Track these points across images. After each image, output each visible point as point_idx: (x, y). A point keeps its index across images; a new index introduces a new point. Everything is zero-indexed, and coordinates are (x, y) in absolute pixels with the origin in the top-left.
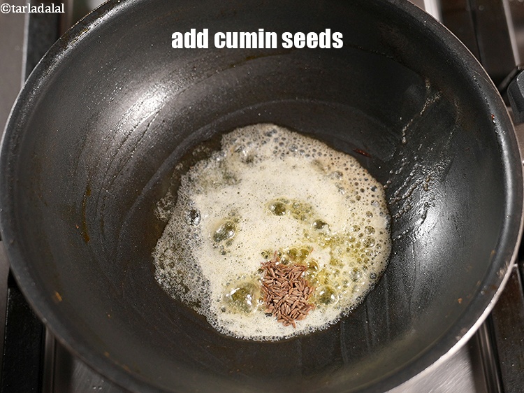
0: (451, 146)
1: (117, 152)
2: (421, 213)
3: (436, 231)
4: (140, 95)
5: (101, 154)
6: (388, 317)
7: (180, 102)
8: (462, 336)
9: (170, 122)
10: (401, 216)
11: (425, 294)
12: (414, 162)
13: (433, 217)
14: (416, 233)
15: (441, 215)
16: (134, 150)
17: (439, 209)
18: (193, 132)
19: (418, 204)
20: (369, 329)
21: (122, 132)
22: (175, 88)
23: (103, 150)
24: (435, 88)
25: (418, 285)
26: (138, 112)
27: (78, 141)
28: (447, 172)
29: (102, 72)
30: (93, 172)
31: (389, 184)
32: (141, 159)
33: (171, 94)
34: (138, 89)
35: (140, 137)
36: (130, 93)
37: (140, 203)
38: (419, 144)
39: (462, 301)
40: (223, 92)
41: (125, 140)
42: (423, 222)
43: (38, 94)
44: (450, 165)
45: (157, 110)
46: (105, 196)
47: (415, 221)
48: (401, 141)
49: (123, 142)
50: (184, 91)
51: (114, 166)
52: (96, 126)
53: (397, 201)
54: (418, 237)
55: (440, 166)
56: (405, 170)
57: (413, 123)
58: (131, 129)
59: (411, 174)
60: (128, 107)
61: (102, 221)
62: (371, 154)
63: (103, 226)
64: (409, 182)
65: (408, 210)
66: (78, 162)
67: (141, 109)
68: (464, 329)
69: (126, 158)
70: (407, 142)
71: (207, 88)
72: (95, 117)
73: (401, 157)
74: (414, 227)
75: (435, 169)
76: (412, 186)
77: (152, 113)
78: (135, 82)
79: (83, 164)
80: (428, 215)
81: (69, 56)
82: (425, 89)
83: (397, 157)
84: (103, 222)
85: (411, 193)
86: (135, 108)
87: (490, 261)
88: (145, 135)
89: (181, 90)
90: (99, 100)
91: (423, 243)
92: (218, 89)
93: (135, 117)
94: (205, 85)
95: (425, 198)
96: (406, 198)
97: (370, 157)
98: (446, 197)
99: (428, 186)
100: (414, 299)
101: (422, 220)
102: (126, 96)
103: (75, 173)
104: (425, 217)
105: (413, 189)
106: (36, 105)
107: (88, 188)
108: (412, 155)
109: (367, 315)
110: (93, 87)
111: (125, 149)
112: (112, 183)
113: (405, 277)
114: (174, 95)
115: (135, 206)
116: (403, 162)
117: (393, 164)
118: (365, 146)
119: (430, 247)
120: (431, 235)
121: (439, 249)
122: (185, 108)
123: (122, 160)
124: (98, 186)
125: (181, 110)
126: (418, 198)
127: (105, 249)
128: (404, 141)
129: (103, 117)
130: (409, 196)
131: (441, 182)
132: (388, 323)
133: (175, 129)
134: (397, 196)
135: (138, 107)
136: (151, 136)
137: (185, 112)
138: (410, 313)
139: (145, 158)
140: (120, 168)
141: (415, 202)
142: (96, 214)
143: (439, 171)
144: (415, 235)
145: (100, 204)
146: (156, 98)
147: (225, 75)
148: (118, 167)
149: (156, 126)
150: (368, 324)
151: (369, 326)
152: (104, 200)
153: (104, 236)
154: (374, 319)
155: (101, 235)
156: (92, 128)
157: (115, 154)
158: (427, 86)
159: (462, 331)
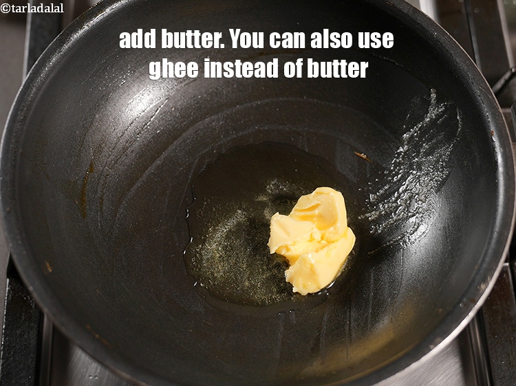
0: (450, 158)
1: (124, 133)
3: (426, 240)
5: (108, 134)
7: (191, 91)
8: (436, 345)
9: (178, 109)
11: (408, 301)
15: (434, 225)
16: (140, 133)
18: (200, 121)
20: (350, 330)
21: (130, 115)
23: (111, 130)
25: (403, 291)
26: (148, 97)
27: (86, 119)
29: (116, 55)
30: (99, 149)
32: (147, 142)
35: (147, 121)
37: (141, 185)
39: (441, 311)
41: (133, 123)
43: (51, 71)
44: (448, 176)
45: (166, 97)
46: (108, 175)
49: (130, 124)
51: (120, 146)
52: (106, 106)
54: (409, 244)
58: (139, 112)
60: (138, 91)
61: (101, 198)
62: (372, 159)
63: (102, 204)
66: (84, 139)
67: (151, 94)
68: (438, 339)
69: (131, 141)
72: (105, 98)
77: (162, 99)
79: (89, 142)
84: (103, 200)
86: (145, 93)
87: (473, 275)
90: (111, 81)
91: (413, 251)
98: (440, 207)
102: (138, 80)
103: (80, 150)
106: (48, 81)
107: (91, 166)
109: (350, 315)
110: (105, 69)
111: (132, 132)
112: (116, 163)
113: (391, 282)
115: (135, 187)
119: (419, 256)
120: (422, 244)
121: (427, 259)
122: (194, 96)
123: (127, 142)
124: (101, 164)
125: (191, 98)
127: (102, 226)
129: (113, 99)
133: (183, 116)
135: (148, 92)
136: (159, 121)
137: (195, 100)
139: (150, 142)
140: (125, 149)
142: (96, 192)
145: (102, 182)
148: (123, 148)
149: (164, 112)
150: (350, 324)
151: (350, 327)
152: (106, 178)
153: (102, 214)
154: (356, 320)
155: (99, 213)
156: (102, 108)
157: (122, 136)
158: (433, 96)
159: (436, 341)
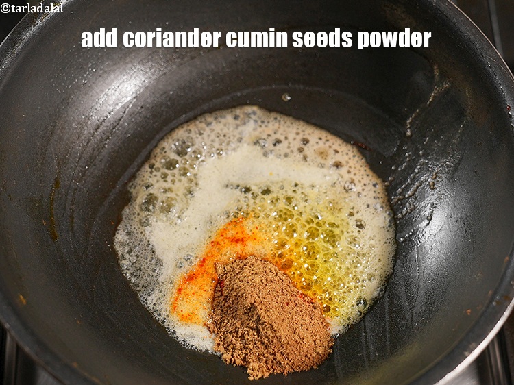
0: (461, 140)
1: (89, 140)
2: (427, 213)
3: (442, 234)
4: (116, 78)
5: (72, 143)
6: (387, 329)
7: (161, 86)
8: (471, 352)
9: (148, 108)
10: (403, 216)
11: (429, 305)
12: (419, 157)
13: (439, 220)
14: (420, 236)
15: (449, 217)
16: (108, 138)
17: (446, 210)
19: (423, 204)
20: (366, 342)
21: (95, 118)
22: (155, 71)
23: (75, 138)
24: (444, 75)
25: (421, 294)
26: (114, 97)
27: (46, 128)
28: (456, 169)
29: (75, 52)
30: (63, 162)
31: (391, 181)
32: (116, 148)
33: (150, 78)
34: (114, 71)
35: (115, 124)
36: (105, 75)
37: (114, 197)
38: (425, 137)
39: (470, 313)
40: (208, 76)
41: (98, 127)
42: (428, 224)
44: (460, 161)
45: (134, 95)
46: (76, 190)
47: (420, 222)
48: (405, 133)
49: (96, 130)
50: (165, 74)
51: (86, 156)
52: (67, 112)
53: (399, 200)
54: (423, 240)
55: (448, 162)
56: (409, 166)
57: (419, 114)
58: (105, 115)
59: (416, 171)
60: (102, 91)
61: (71, 217)
62: (371, 147)
63: (72, 222)
64: (414, 180)
65: (411, 211)
66: (46, 151)
67: (117, 93)
68: (474, 344)
69: (99, 147)
70: (412, 135)
71: (191, 72)
72: (66, 102)
73: (405, 151)
74: (417, 230)
75: (442, 166)
76: (417, 184)
77: (129, 99)
78: (111, 63)
79: (52, 153)
80: (434, 216)
81: (38, 33)
82: (433, 77)
83: (401, 152)
84: (73, 218)
85: (415, 191)
86: (109, 92)
87: (503, 269)
88: (121, 122)
89: (161, 73)
90: (71, 83)
91: (428, 247)
92: (203, 73)
93: (111, 102)
94: (189, 68)
95: (430, 198)
96: (410, 197)
97: (370, 150)
98: (455, 196)
99: (434, 185)
100: (416, 309)
101: (426, 222)
102: (101, 78)
103: (42, 164)
104: (431, 219)
105: (417, 187)
107: (57, 180)
108: (417, 150)
109: (365, 326)
110: (63, 68)
111: (99, 138)
112: (84, 175)
113: (408, 285)
114: (154, 77)
115: (108, 200)
116: (407, 157)
117: (396, 158)
118: (365, 139)
119: (436, 253)
120: (437, 239)
121: (446, 255)
122: (165, 93)
123: (94, 150)
124: (67, 177)
125: (161, 95)
126: (423, 197)
127: (75, 248)
128: (409, 133)
129: (75, 102)
130: (413, 194)
131: (449, 180)
132: (388, 336)
133: (154, 116)
134: (400, 195)
135: (113, 92)
136: (128, 124)
137: (166, 97)
138: (412, 324)
139: (121, 148)
140: (92, 158)
141: (420, 202)
142: (65, 209)
143: (447, 167)
144: (419, 238)
145: (70, 198)
146: (134, 81)
147: (210, 57)
148: (90, 157)
149: (133, 113)
150: (366, 336)
151: (366, 338)
152: (74, 193)
153: (74, 234)
154: (372, 331)
155: (70, 232)
156: (63, 114)
157: (88, 143)
158: (436, 73)
159: (471, 346)
